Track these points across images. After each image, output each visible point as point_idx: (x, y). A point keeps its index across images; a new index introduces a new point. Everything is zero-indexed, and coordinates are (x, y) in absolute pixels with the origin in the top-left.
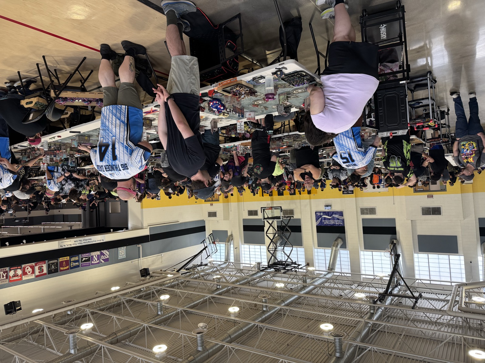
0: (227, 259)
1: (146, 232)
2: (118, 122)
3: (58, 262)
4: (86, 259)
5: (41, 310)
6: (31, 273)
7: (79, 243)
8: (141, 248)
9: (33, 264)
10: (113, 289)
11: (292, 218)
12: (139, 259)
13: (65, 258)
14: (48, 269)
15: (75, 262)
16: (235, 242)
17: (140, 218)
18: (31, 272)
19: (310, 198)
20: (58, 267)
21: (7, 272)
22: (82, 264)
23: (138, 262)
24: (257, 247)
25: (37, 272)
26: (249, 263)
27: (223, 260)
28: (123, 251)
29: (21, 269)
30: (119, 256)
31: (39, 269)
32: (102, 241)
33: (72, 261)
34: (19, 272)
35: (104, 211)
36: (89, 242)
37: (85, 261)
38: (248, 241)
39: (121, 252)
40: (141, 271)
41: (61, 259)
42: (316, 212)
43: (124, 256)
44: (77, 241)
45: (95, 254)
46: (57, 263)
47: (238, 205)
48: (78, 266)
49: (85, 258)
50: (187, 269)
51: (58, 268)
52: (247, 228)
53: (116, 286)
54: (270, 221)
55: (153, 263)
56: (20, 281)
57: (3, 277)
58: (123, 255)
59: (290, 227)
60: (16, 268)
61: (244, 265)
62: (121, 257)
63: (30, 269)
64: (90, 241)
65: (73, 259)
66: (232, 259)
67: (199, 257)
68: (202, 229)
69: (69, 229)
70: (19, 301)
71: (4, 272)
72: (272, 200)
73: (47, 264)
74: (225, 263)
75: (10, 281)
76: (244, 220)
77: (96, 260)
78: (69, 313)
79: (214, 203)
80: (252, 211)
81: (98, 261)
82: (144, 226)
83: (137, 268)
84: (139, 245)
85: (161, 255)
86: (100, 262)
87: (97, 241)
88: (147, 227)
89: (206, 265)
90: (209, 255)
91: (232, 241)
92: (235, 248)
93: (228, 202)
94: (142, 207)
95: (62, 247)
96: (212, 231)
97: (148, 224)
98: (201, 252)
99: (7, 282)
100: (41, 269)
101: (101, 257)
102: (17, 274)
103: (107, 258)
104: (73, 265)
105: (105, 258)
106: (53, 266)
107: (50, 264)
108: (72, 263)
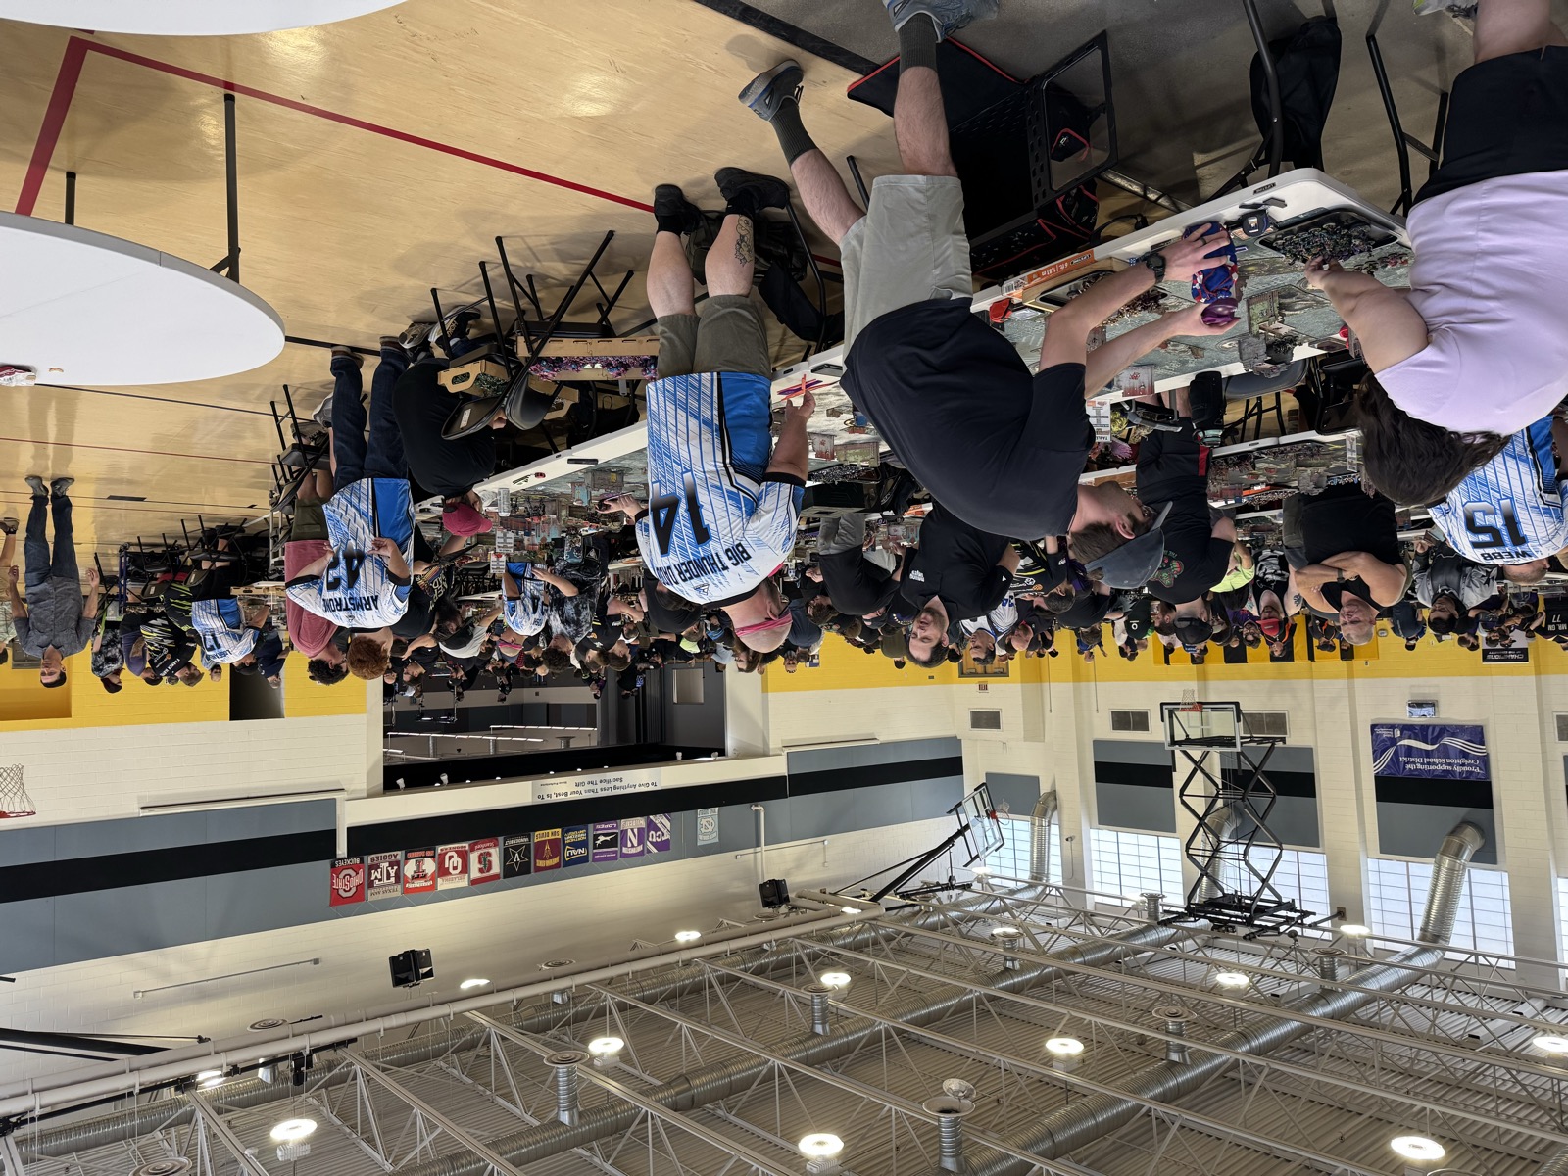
0: (1039, 874)
1: (775, 767)
2: (693, 424)
3: (532, 842)
4: (608, 838)
5: (483, 982)
6: (460, 873)
7: (589, 791)
8: (763, 815)
9: (466, 845)
10: (684, 936)
11: (1279, 744)
12: (758, 849)
13: (550, 831)
14: (505, 863)
15: (576, 845)
16: (1065, 818)
17: (760, 723)
18: (459, 869)
19: (1351, 675)
20: (529, 858)
21: (397, 863)
22: (595, 854)
23: (755, 859)
24: (1146, 841)
25: (475, 873)
26: (1118, 893)
27: (1025, 876)
28: (710, 820)
29: (433, 857)
30: (700, 837)
31: (480, 863)
32: (651, 788)
33: (570, 844)
34: (430, 866)
35: (658, 695)
36: (615, 788)
37: (604, 844)
38: (1110, 817)
39: (703, 822)
40: (762, 886)
41: (539, 836)
42: (1373, 727)
43: (715, 838)
44: (583, 784)
45: (632, 825)
46: (528, 846)
47: (1077, 693)
48: (583, 860)
49: (605, 835)
50: (903, 895)
51: (529, 862)
52: (1106, 772)
53: (688, 928)
54: (1196, 753)
55: (799, 864)
56: (429, 894)
57: (389, 878)
58: (712, 833)
59: (1271, 776)
60: (422, 853)
61: (1098, 899)
62: (705, 838)
63: (457, 861)
64: (618, 784)
65: (571, 837)
66: (1055, 876)
67: (942, 860)
68: (951, 766)
69: (562, 746)
70: (428, 952)
71: (391, 865)
72: (1203, 678)
73: (502, 847)
74: (1031, 886)
75: (406, 891)
76: (1098, 744)
77: (636, 844)
78: (557, 999)
79: (994, 684)
80: (1126, 714)
81: (640, 848)
82: (771, 746)
83: (750, 876)
84: (756, 805)
85: (824, 841)
86: (646, 851)
87: (637, 786)
88: (779, 752)
89: (966, 886)
90: (977, 856)
91: (1053, 813)
92: (1067, 840)
93: (1041, 682)
94: (765, 688)
95: (543, 798)
96: (986, 774)
97: (782, 740)
98: (948, 843)
99: (398, 893)
100: (484, 860)
101: (648, 836)
102: (424, 871)
103: (664, 839)
104: (571, 855)
105: (659, 840)
106: (517, 854)
107: (509, 847)
108: (568, 850)
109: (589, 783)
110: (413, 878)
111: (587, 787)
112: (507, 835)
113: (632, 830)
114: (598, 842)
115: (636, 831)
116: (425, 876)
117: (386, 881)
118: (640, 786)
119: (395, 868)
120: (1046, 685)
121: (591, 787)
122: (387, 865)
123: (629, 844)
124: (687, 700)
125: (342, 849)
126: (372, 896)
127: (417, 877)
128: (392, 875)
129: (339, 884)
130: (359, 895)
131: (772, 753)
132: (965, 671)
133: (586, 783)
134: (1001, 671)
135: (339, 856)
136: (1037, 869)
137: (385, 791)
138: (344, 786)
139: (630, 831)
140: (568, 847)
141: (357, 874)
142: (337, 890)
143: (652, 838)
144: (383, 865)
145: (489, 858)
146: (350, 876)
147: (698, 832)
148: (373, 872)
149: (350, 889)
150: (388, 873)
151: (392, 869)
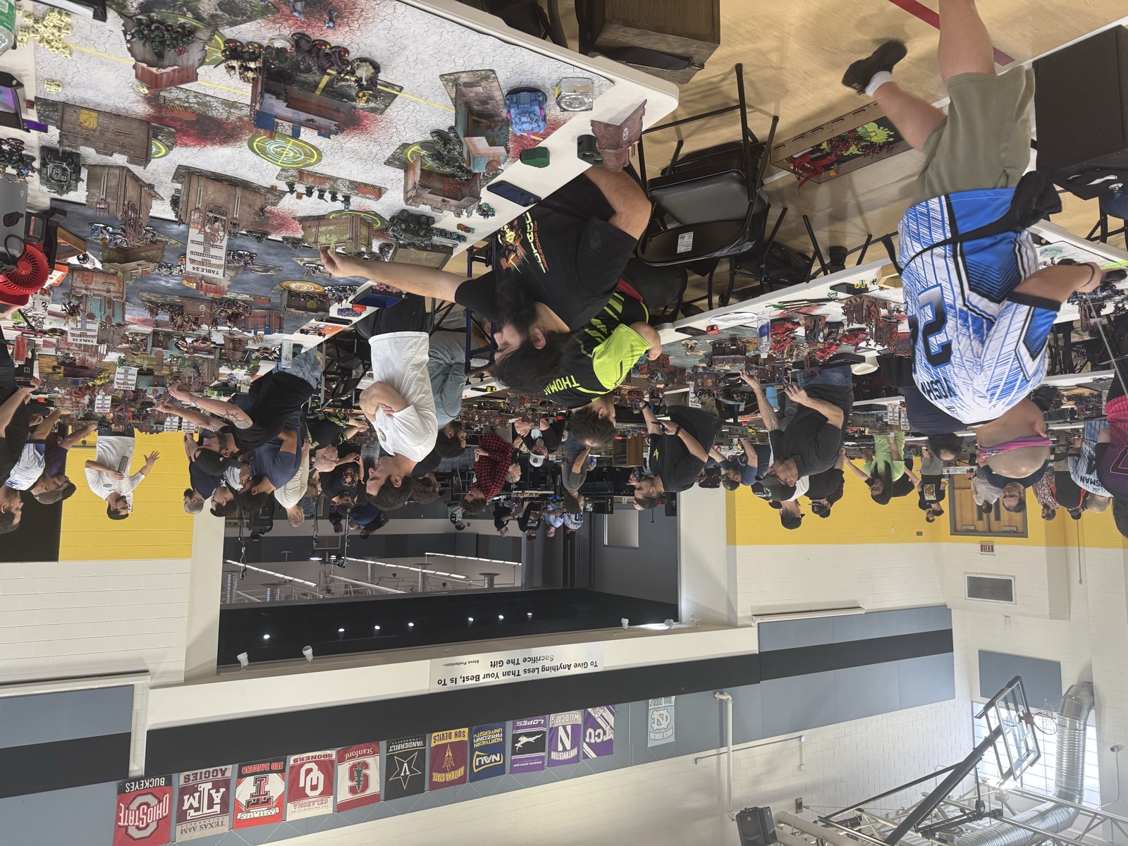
0: (1069, 792)
1: (743, 642)
3: (427, 748)
4: (532, 740)
6: (321, 794)
7: (508, 673)
8: (730, 705)
9: (333, 753)
12: (723, 750)
13: (453, 732)
14: (387, 777)
15: (489, 749)
16: (1107, 718)
17: (723, 581)
18: (321, 788)
20: (423, 770)
21: (226, 783)
22: (514, 762)
23: (718, 761)
25: (343, 794)
27: (1052, 791)
28: (665, 712)
29: (281, 772)
30: (652, 736)
31: (352, 778)
32: (591, 669)
33: (480, 749)
34: (276, 785)
36: (544, 669)
37: (528, 748)
39: (656, 715)
40: (740, 816)
41: (437, 739)
44: (501, 664)
45: (565, 721)
46: (422, 753)
49: (528, 735)
51: (423, 776)
56: (278, 826)
58: (666, 729)
60: (265, 766)
62: (659, 736)
63: (317, 776)
65: (482, 739)
66: (1092, 797)
67: (970, 778)
68: (940, 642)
69: (485, 585)
71: (216, 786)
73: (385, 755)
75: (237, 824)
77: (568, 747)
79: (1001, 545)
81: (574, 752)
82: (739, 615)
83: (713, 785)
84: (721, 693)
85: (800, 737)
86: (581, 756)
87: (572, 666)
88: (749, 623)
89: (997, 814)
90: (1010, 772)
91: (1089, 711)
92: (1112, 749)
93: (1066, 544)
94: (731, 539)
95: (445, 684)
96: (980, 651)
97: (752, 607)
98: (977, 754)
99: (225, 829)
100: (358, 775)
101: (585, 736)
102: (266, 794)
103: (605, 739)
104: (480, 765)
105: (599, 741)
106: (406, 765)
107: (395, 755)
108: (478, 756)
109: (508, 662)
110: (249, 804)
111: (506, 668)
112: (393, 738)
113: (564, 727)
114: (519, 745)
115: (569, 728)
116: (268, 801)
117: (206, 811)
118: (576, 666)
119: (222, 790)
120: (1073, 550)
121: (511, 667)
122: (210, 785)
123: (560, 748)
124: (618, 543)
125: (137, 764)
126: (181, 835)
127: (254, 803)
128: (217, 800)
129: (130, 820)
130: (162, 833)
131: (739, 623)
132: (959, 527)
133: (505, 663)
134: (1015, 529)
135: (131, 775)
136: (1067, 783)
137: (218, 673)
138: (149, 667)
139: (561, 729)
140: (477, 753)
141: (160, 801)
142: (126, 827)
143: (590, 737)
144: (203, 786)
145: (365, 771)
146: (148, 805)
147: (650, 729)
148: (186, 797)
149: (148, 825)
150: (210, 798)
151: (218, 791)
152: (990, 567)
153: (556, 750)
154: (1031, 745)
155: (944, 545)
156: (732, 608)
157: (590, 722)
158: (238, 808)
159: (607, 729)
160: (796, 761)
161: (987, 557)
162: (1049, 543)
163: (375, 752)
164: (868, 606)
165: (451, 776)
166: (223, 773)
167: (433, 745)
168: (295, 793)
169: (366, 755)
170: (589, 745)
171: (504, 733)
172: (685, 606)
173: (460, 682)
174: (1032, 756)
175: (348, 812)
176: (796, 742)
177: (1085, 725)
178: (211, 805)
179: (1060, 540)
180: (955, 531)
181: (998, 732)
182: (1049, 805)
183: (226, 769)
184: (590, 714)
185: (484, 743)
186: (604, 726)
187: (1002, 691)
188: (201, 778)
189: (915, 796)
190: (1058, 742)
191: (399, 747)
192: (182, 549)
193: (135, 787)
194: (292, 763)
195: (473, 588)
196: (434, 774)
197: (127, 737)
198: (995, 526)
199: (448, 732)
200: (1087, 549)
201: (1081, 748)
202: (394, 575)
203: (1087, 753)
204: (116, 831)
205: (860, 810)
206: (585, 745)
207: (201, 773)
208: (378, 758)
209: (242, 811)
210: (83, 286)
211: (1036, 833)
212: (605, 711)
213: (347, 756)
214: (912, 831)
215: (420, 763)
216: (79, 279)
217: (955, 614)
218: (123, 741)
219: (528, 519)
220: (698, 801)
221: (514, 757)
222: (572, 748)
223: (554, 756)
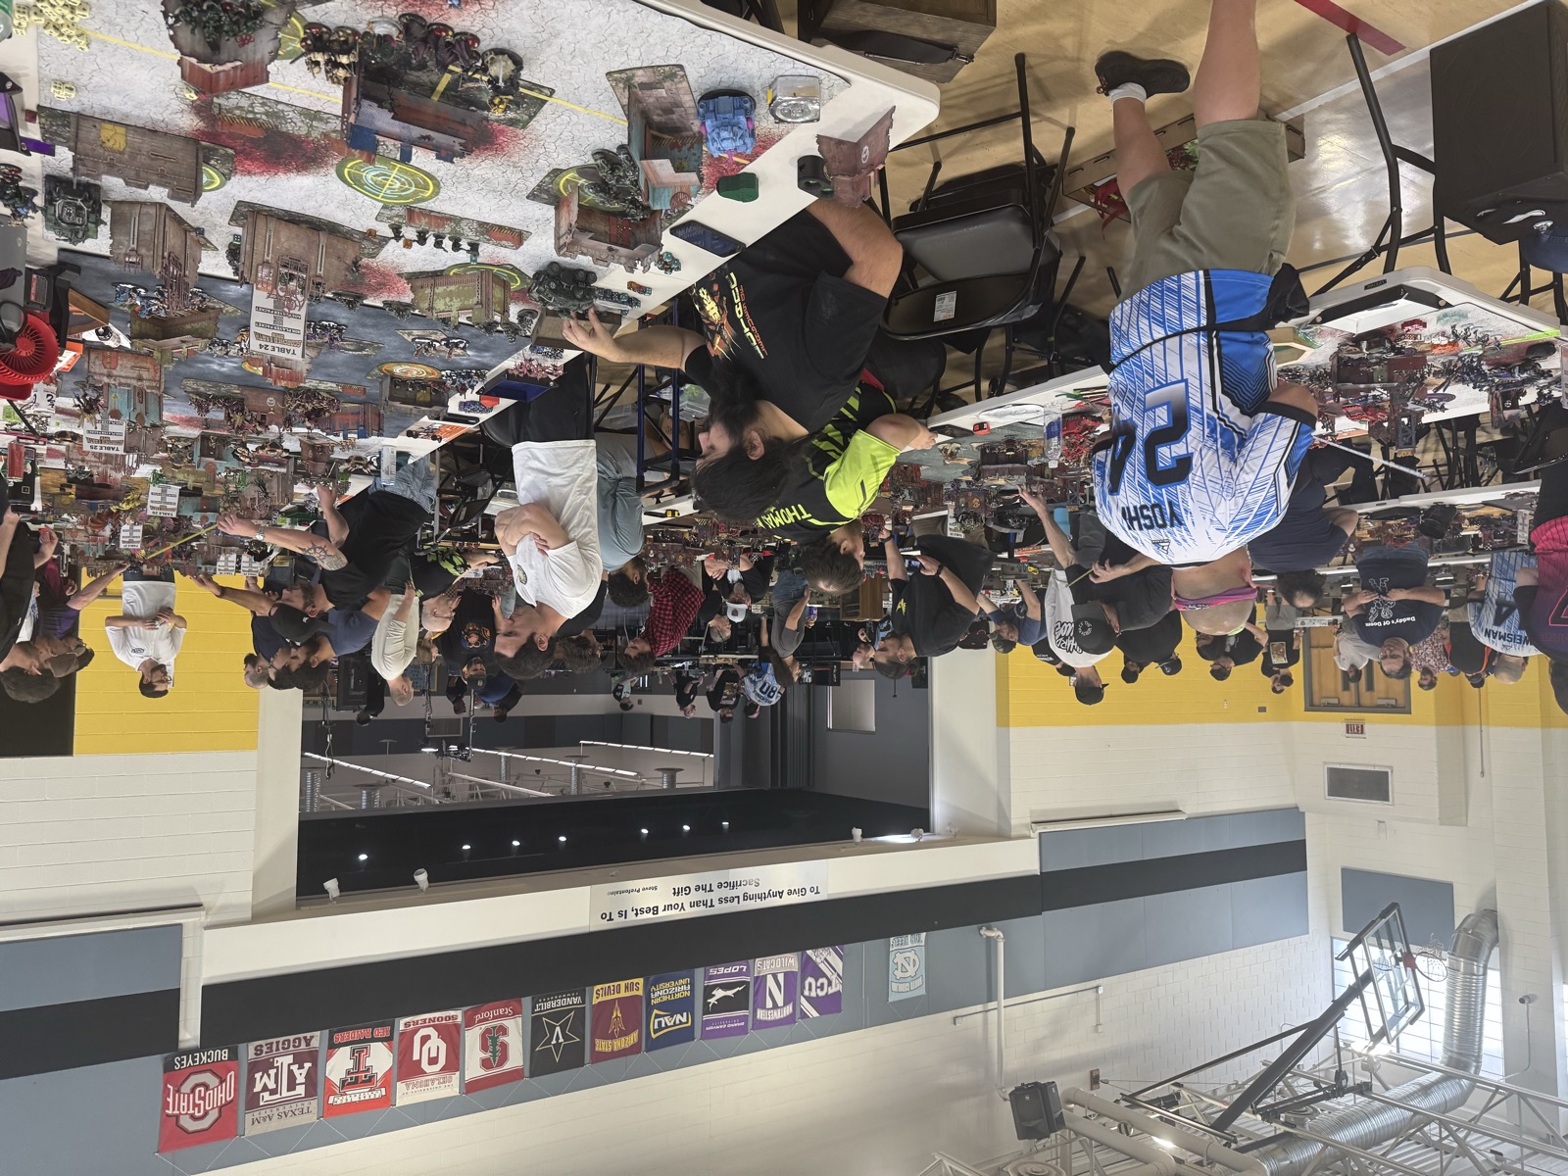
0: (1463, 1052)
1: (1019, 859)
3: (587, 1006)
4: (730, 993)
6: (443, 1070)
7: (697, 904)
8: (1001, 945)
9: (458, 1014)
12: (992, 1005)
13: (623, 983)
14: (533, 1046)
15: (672, 1007)
16: (1513, 959)
17: (993, 777)
18: (442, 1061)
20: (582, 1037)
21: (312, 1056)
22: (706, 1023)
23: (986, 1020)
25: (473, 1069)
27: (1437, 1058)
28: (911, 955)
29: (388, 1040)
30: (894, 986)
31: (484, 1048)
32: (810, 897)
33: (659, 1006)
34: (380, 1058)
36: (746, 897)
37: (725, 1005)
39: (899, 959)
40: (1015, 1095)
41: (599, 994)
43: (917, 987)
44: (687, 890)
45: (775, 967)
46: (580, 1013)
49: (724, 987)
51: (582, 1044)
55: (1057, 1028)
56: (382, 1116)
58: (914, 978)
60: (366, 1033)
62: (903, 987)
63: (437, 1045)
65: (662, 993)
66: (1493, 1065)
68: (1288, 857)
69: (664, 784)
71: (299, 1060)
73: (530, 1016)
75: (329, 1111)
77: (780, 1003)
81: (789, 1010)
82: (1014, 822)
83: (978, 1053)
84: (989, 929)
85: (1097, 987)
86: (798, 1015)
87: (785, 893)
88: (1026, 832)
89: (1363, 1089)
90: (1383, 1033)
91: (1491, 949)
92: (1522, 1001)
93: (1463, 723)
94: (1003, 719)
95: (611, 919)
96: (1345, 871)
97: (1031, 812)
98: (1338, 1008)
99: (312, 1118)
100: (493, 1043)
101: (803, 988)
102: (368, 1070)
103: (831, 991)
104: (660, 1028)
105: (821, 994)
106: (558, 1029)
107: (544, 1016)
108: (657, 1016)
109: (698, 888)
110: (344, 1083)
111: (695, 896)
112: (541, 992)
113: (775, 976)
114: (712, 1001)
115: (781, 978)
116: (370, 1080)
117: (285, 1093)
118: (790, 893)
119: (307, 1065)
120: (1473, 731)
121: (701, 896)
122: (290, 1059)
123: (769, 1004)
124: (847, 726)
125: (190, 1031)
126: (252, 1126)
127: (352, 1081)
128: (301, 1079)
129: (182, 1106)
130: (226, 1124)
131: (1013, 834)
132: (1316, 701)
133: (693, 889)
134: (1393, 702)
135: (182, 1046)
136: (1460, 1047)
137: (298, 906)
138: (202, 900)
139: (770, 979)
140: (656, 1012)
141: (222, 1081)
142: (177, 1117)
143: (810, 989)
144: (280, 1060)
145: (501, 1038)
146: (207, 1087)
147: (891, 978)
148: (258, 1076)
149: (206, 1113)
150: (291, 1076)
151: (301, 1067)
152: (1359, 754)
153: (764, 1007)
154: (1412, 996)
155: (1295, 725)
156: (1003, 813)
157: (810, 969)
158: (330, 1090)
159: (833, 978)
160: (1091, 1020)
161: (1355, 741)
162: (1439, 723)
163: (515, 1013)
164: (1191, 808)
165: (620, 1044)
166: (308, 1042)
167: (595, 1001)
168: (407, 1068)
169: (504, 1016)
170: (809, 999)
171: (692, 984)
172: (939, 811)
173: (631, 916)
174: (1413, 1011)
175: (480, 1093)
176: (1091, 994)
177: (1485, 968)
178: (292, 1086)
179: (1455, 716)
180: (1311, 705)
181: (1367, 978)
182: (1435, 1076)
183: (312, 1037)
184: (809, 958)
185: (665, 999)
186: (828, 974)
187: (1373, 923)
188: (278, 1049)
189: (1252, 1066)
190: (1448, 990)
191: (548, 1005)
192: (245, 737)
193: (186, 1062)
194: (402, 1027)
195: (647, 788)
196: (597, 1041)
197: (175, 994)
198: (1367, 698)
199: (616, 984)
200: (1492, 729)
201: (1479, 999)
202: (538, 771)
203: (1487, 1006)
204: (163, 1124)
205: (1177, 1085)
206: (803, 999)
207: (278, 1043)
208: (520, 1020)
209: (334, 1094)
210: (105, 371)
211: (1416, 1113)
212: (830, 953)
213: (478, 1017)
214: (1249, 1112)
215: (578, 1025)
216: (98, 363)
217: (1309, 819)
218: (171, 1000)
219: (722, 694)
220: (959, 1075)
221: (706, 1017)
222: (786, 1004)
223: (761, 1014)
